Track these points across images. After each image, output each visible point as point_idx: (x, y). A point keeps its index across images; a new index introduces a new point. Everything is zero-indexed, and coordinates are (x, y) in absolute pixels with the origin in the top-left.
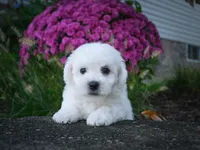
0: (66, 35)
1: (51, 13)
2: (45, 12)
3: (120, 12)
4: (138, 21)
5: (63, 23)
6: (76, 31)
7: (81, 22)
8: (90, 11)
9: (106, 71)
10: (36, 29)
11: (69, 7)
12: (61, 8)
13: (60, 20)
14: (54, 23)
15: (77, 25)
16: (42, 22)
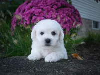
0: (35, 15)
1: (27, 4)
2: (25, 4)
3: (62, 4)
4: (70, 9)
5: (33, 10)
6: (40, 13)
7: (42, 9)
8: (47, 4)
9: (54, 34)
10: (20, 12)
12: (32, 2)
13: (32, 8)
14: (29, 9)
16: (23, 8)
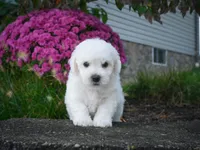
0: (38, 44)
1: (23, 23)
2: (17, 22)
5: (35, 34)
6: (47, 41)
7: (52, 33)
8: (60, 23)
10: (8, 38)
11: (41, 18)
12: (32, 18)
13: (32, 30)
14: (27, 33)
15: (48, 36)
16: (15, 30)
